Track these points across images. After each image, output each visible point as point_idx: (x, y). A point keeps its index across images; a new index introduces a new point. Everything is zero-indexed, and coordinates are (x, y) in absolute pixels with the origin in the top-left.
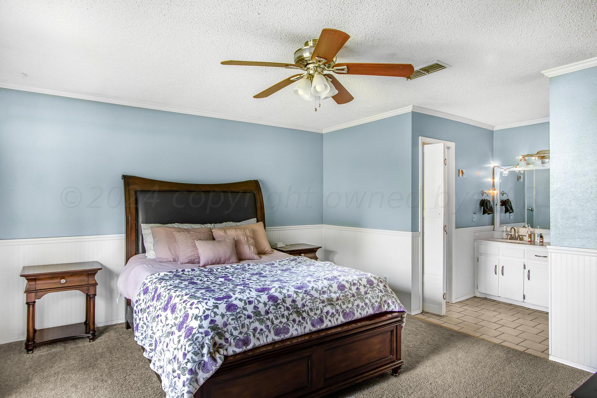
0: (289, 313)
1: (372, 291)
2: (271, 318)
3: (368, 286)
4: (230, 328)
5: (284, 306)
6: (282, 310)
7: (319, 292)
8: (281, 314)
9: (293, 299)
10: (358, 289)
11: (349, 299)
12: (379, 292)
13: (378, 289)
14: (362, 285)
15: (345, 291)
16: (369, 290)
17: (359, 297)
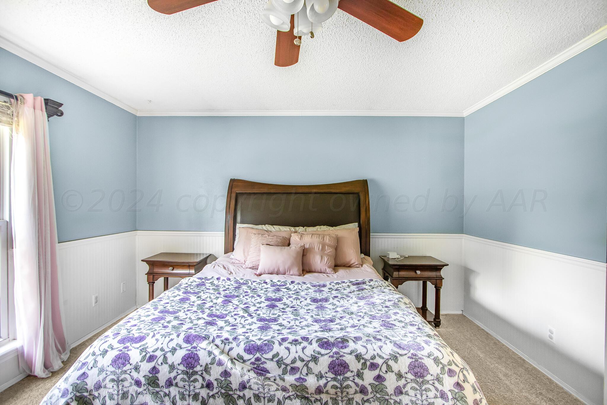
0: (208, 393)
1: (417, 390)
2: (172, 395)
3: (410, 376)
4: (104, 393)
5: (204, 378)
6: (198, 385)
7: (283, 366)
8: (194, 391)
9: (225, 370)
10: (379, 378)
11: (351, 396)
12: (436, 397)
13: (437, 389)
14: (393, 372)
15: (345, 377)
16: (409, 386)
17: (378, 396)
